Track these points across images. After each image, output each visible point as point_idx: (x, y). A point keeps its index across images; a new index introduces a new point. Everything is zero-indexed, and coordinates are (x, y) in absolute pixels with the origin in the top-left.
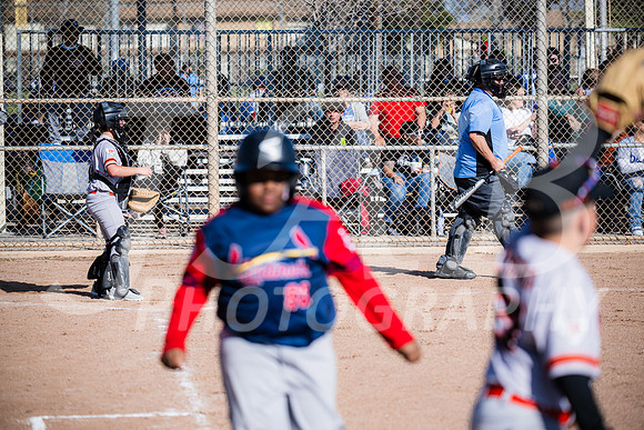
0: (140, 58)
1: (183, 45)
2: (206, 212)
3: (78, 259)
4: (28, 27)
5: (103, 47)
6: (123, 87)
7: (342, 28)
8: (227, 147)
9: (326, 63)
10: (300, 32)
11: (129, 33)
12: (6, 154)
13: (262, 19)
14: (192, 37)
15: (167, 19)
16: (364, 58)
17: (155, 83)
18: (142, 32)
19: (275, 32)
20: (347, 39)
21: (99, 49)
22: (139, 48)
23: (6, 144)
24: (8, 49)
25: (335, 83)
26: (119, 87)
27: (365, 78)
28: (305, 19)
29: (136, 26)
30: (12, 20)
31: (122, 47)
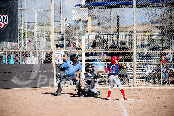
0: (118, 41)
1: (128, 38)
2: (133, 78)
3: (102, 89)
4: (91, 33)
5: (109, 38)
6: (113, 48)
7: (166, 34)
8: (138, 63)
9: (162, 43)
10: (156, 35)
11: (115, 35)
12: (85, 64)
13: (147, 32)
14: (130, 36)
15: (124, 32)
16: (171, 42)
17: (121, 47)
18: (118, 35)
19: (150, 35)
20: (168, 37)
21: (108, 39)
22: (117, 39)
23: (85, 61)
24: (86, 38)
25: (164, 47)
26: (112, 48)
27: (172, 46)
28: (157, 32)
29: (117, 34)
30: (87, 32)
31: (113, 38)
